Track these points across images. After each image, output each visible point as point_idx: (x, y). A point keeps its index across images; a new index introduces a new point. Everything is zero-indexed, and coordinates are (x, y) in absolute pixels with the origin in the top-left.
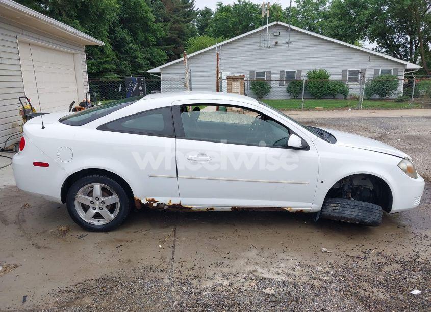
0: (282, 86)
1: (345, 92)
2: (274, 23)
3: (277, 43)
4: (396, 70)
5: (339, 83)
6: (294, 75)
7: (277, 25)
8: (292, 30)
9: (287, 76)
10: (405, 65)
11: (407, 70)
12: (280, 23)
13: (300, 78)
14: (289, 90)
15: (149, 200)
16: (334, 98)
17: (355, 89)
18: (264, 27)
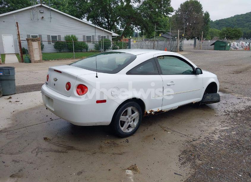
0: (50, 45)
1: (86, 48)
2: (40, 5)
3: (43, 17)
4: (108, 36)
5: (83, 43)
6: (56, 38)
7: (41, 6)
8: (51, 10)
9: (52, 38)
10: (111, 34)
11: (113, 36)
12: (43, 5)
13: (60, 40)
14: (56, 47)
15: (150, 111)
16: (81, 51)
17: (91, 46)
18: (33, 6)
